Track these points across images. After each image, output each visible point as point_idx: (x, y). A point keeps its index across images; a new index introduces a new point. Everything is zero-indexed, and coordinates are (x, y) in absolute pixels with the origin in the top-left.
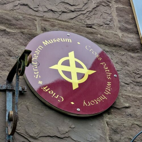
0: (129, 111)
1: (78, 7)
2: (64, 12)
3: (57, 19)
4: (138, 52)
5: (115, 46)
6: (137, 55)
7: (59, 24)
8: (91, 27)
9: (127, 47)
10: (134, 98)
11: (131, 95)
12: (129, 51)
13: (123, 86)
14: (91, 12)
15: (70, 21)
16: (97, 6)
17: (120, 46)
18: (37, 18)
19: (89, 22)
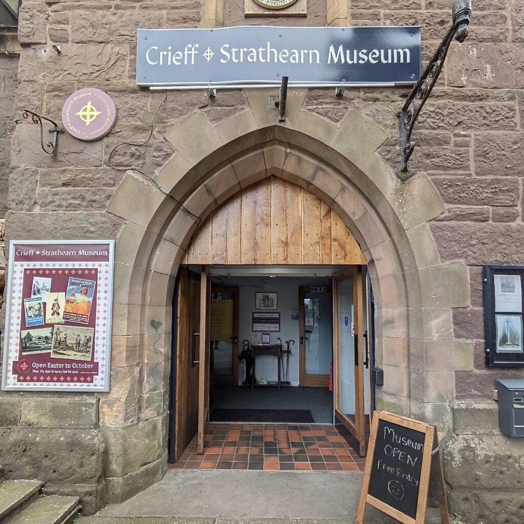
0: (119, 134)
1: (102, 66)
2: (92, 73)
3: (87, 80)
4: (137, 93)
5: (121, 91)
6: (136, 95)
7: (88, 83)
8: (109, 80)
9: (130, 91)
10: (125, 125)
11: (123, 124)
12: (131, 93)
13: (121, 119)
14: (110, 68)
15: (96, 79)
16: (116, 62)
17: (125, 91)
18: (75, 82)
19: (107, 77)
